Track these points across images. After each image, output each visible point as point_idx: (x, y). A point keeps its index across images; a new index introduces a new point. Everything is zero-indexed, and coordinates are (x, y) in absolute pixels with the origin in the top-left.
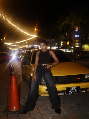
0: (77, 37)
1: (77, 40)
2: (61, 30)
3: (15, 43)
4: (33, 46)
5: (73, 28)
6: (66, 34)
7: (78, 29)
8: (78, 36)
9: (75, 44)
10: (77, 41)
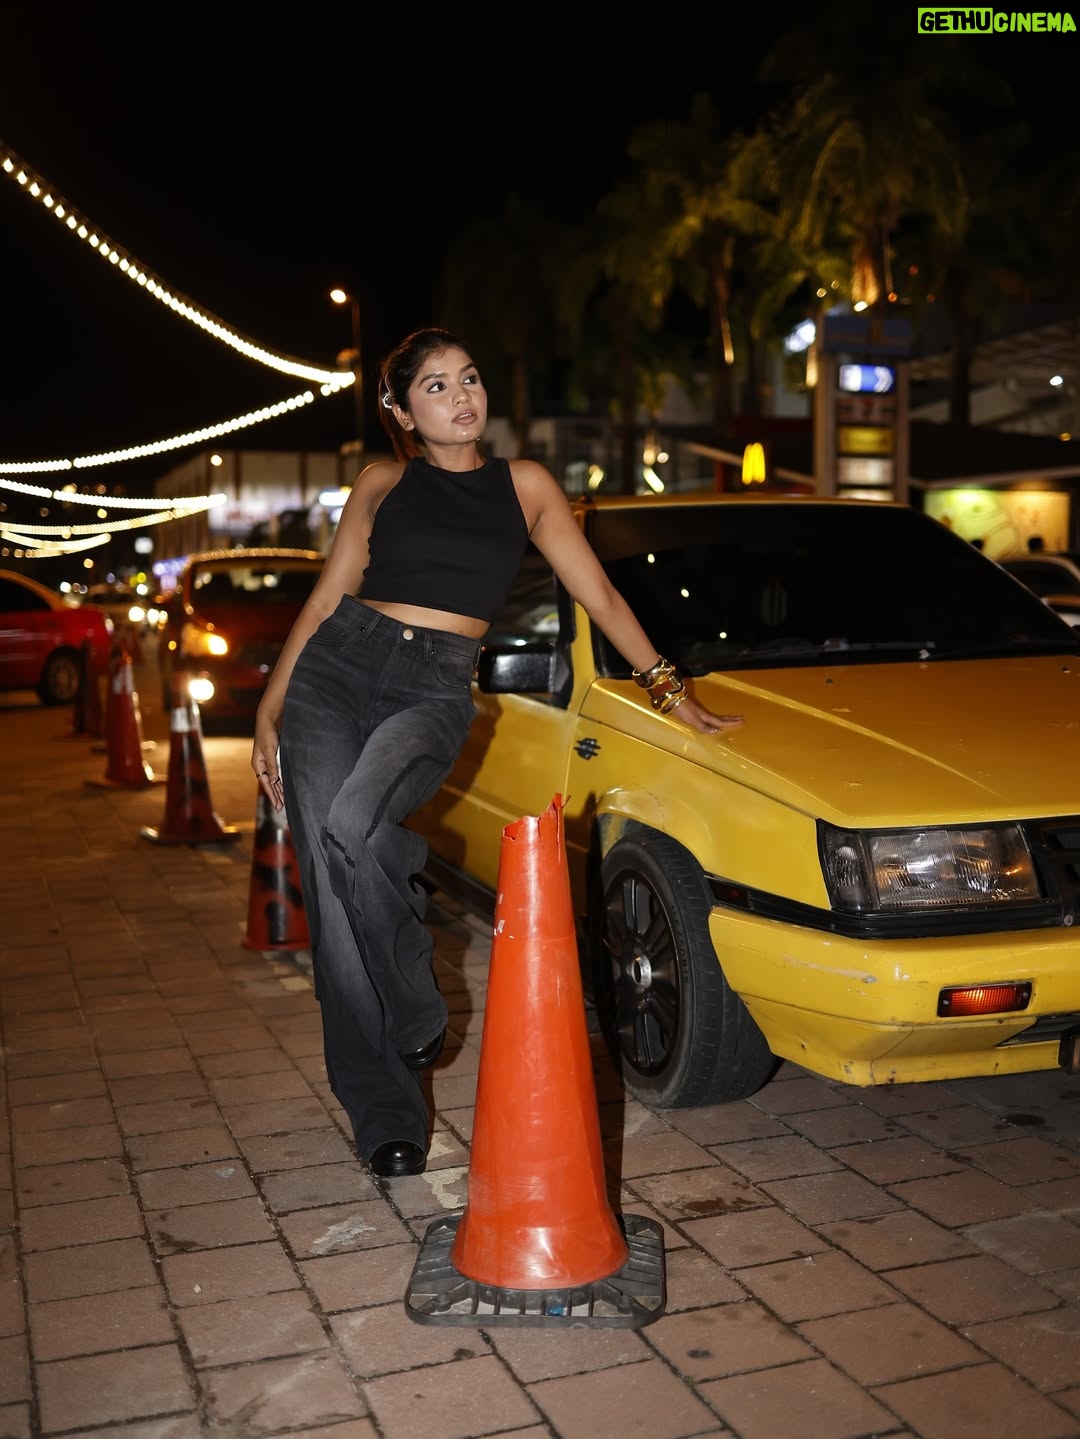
0: (866, 394)
1: (865, 425)
2: (657, 299)
3: (81, 462)
4: (290, 500)
5: (799, 277)
6: (729, 356)
7: (872, 294)
8: (882, 379)
9: (836, 470)
10: (864, 439)
